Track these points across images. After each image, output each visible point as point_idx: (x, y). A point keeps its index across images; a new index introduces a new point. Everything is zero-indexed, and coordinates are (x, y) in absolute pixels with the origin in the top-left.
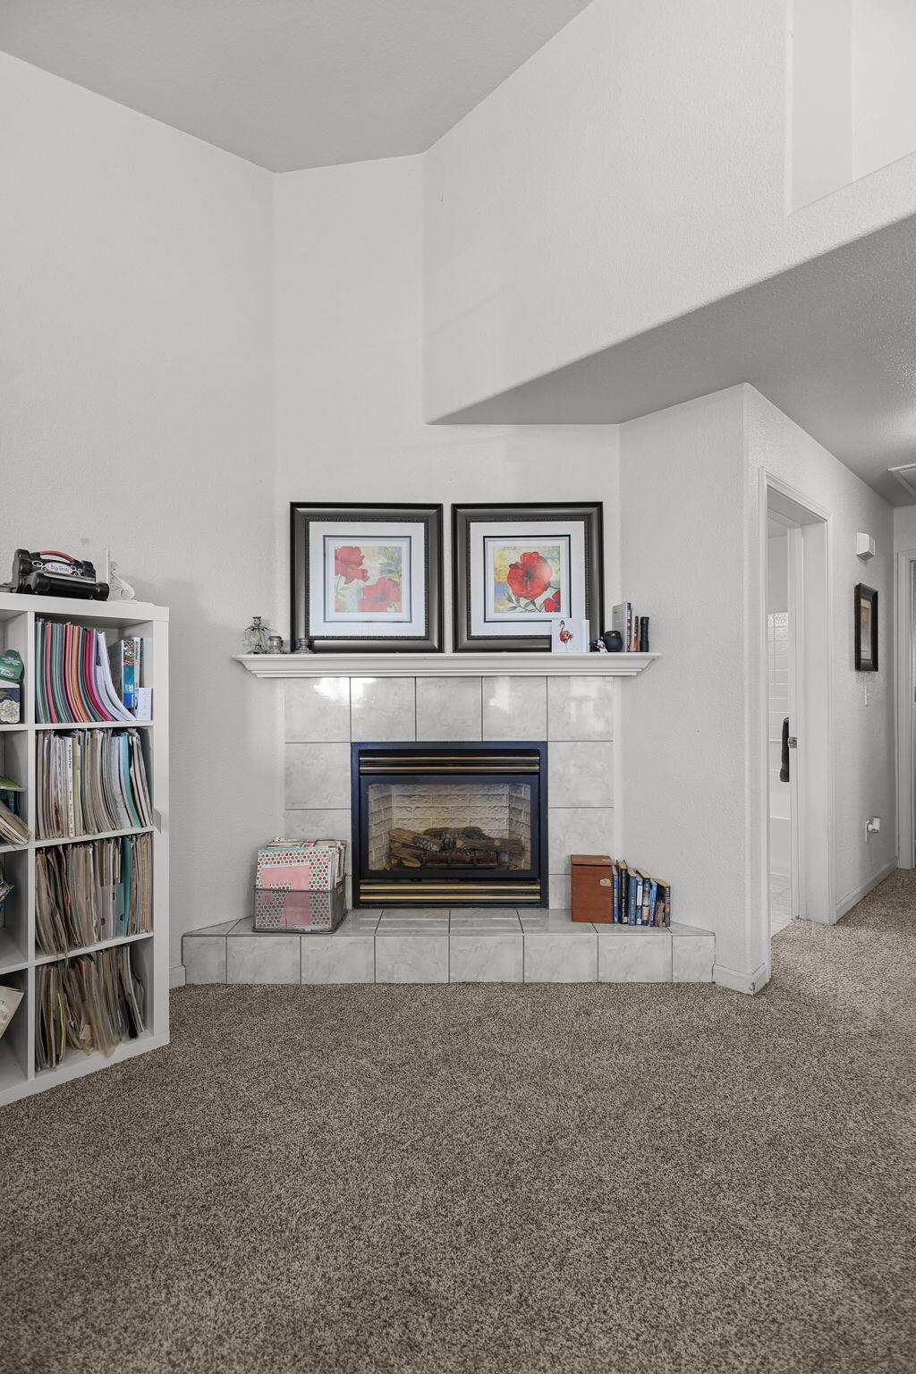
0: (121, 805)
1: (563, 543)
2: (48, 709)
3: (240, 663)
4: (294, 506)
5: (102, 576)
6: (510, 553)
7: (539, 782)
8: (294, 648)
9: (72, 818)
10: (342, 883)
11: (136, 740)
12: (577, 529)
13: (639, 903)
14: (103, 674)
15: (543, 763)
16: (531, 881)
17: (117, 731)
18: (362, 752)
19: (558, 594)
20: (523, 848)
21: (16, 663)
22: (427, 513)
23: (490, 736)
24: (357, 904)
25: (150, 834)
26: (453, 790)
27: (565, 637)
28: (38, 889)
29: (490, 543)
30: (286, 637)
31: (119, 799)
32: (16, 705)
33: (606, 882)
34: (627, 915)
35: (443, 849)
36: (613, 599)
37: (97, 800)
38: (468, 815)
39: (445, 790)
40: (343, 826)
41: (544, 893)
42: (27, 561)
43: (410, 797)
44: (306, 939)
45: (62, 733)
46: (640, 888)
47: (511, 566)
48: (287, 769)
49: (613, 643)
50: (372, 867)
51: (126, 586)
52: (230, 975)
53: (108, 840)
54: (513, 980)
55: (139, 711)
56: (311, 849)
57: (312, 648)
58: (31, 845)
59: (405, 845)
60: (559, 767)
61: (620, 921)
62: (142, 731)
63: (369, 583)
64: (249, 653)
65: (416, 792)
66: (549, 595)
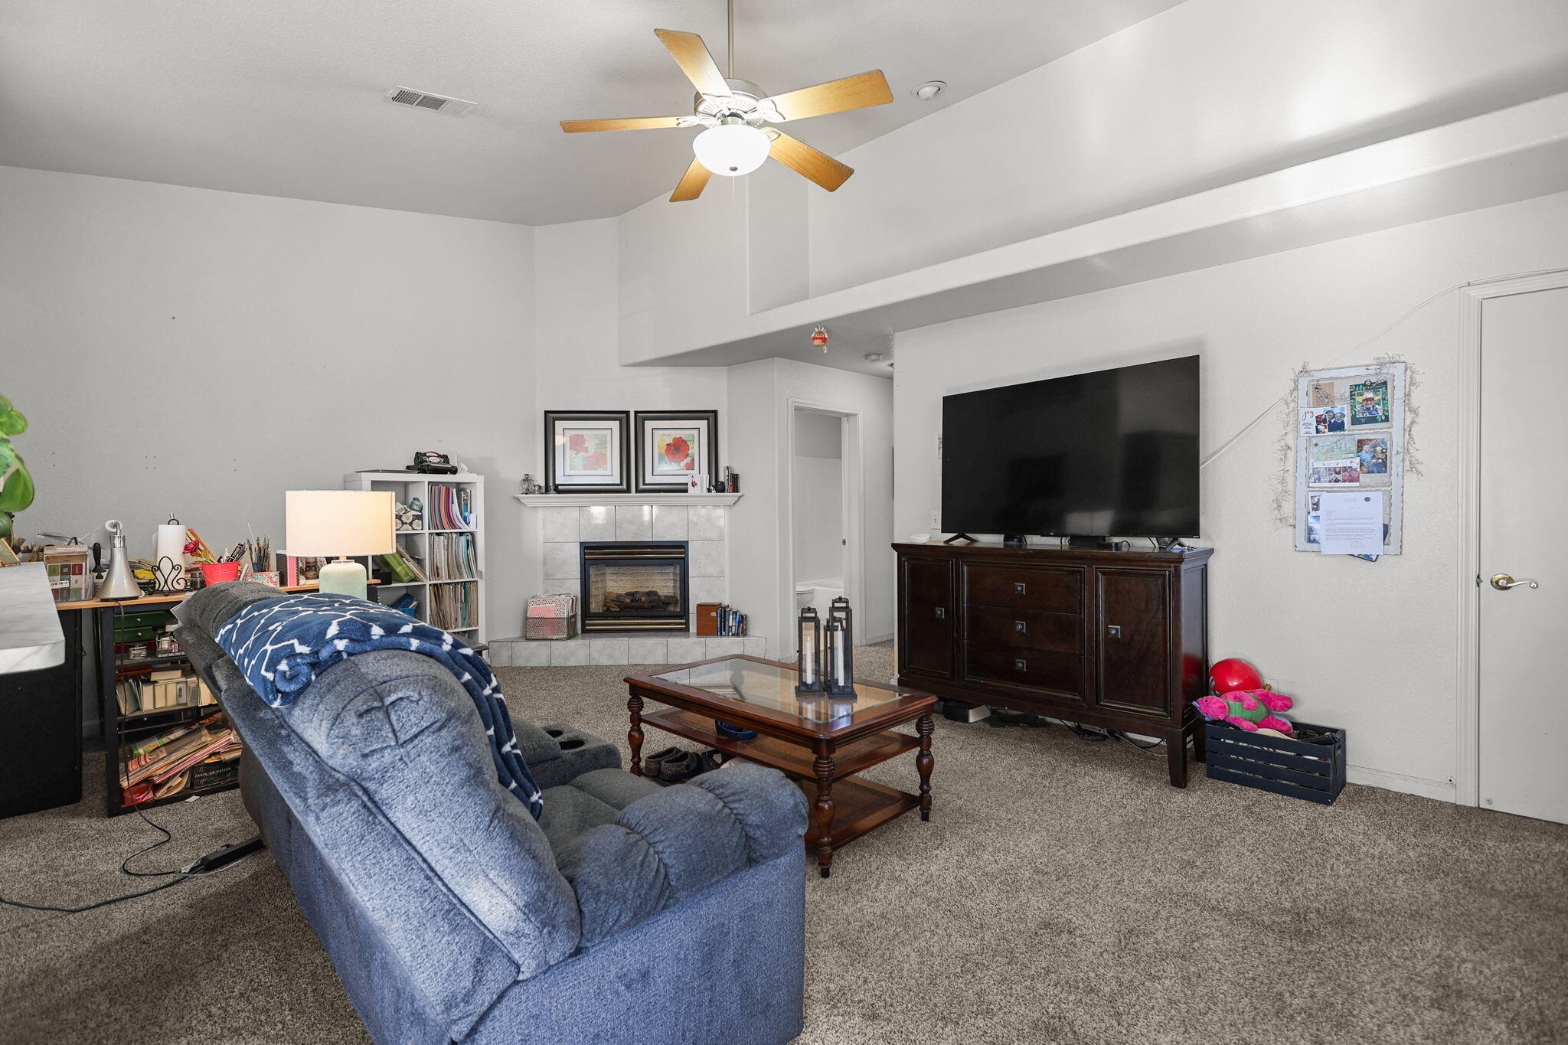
0: (463, 567)
1: (695, 432)
2: (433, 524)
3: (518, 499)
4: (546, 412)
5: (453, 462)
6: (667, 437)
7: (683, 564)
8: (547, 491)
9: (444, 572)
10: (574, 616)
11: (470, 538)
12: (703, 425)
13: (730, 625)
14: (455, 508)
15: (686, 553)
16: (681, 617)
17: (461, 534)
18: (586, 547)
19: (693, 460)
20: (677, 600)
21: (419, 504)
22: (622, 416)
23: (657, 538)
24: (584, 631)
25: (477, 581)
26: (642, 569)
27: (694, 484)
28: (430, 602)
29: (655, 432)
30: (542, 484)
31: (462, 565)
32: (420, 522)
33: (714, 614)
34: (724, 631)
35: (632, 601)
36: (723, 463)
37: (454, 566)
38: (650, 584)
39: (636, 570)
40: (576, 588)
41: (687, 624)
42: (420, 457)
43: (616, 574)
44: (553, 643)
45: (438, 534)
46: (731, 617)
47: (667, 445)
48: (544, 557)
49: (720, 488)
50: (592, 611)
51: (464, 466)
52: (514, 662)
53: (458, 583)
54: (663, 663)
55: (471, 525)
56: (557, 597)
57: (558, 492)
58: (428, 583)
59: (612, 600)
60: (695, 556)
61: (721, 634)
62: (472, 534)
63: (588, 455)
64: (523, 494)
65: (620, 571)
66: (688, 460)
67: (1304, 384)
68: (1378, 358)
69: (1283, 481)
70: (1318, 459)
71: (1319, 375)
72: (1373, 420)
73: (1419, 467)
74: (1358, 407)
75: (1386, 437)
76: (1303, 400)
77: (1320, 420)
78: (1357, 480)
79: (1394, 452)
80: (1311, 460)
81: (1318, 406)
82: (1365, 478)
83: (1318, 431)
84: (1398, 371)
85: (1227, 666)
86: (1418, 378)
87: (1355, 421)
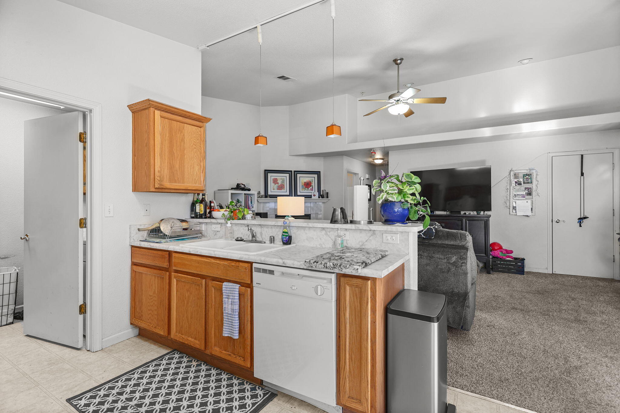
1: (313, 178)
4: (265, 170)
6: (305, 180)
8: (265, 197)
12: (316, 176)
14: (249, 202)
15: (310, 217)
19: (313, 187)
22: (289, 172)
27: (314, 195)
29: (301, 178)
30: (264, 195)
36: (322, 189)
42: (238, 185)
47: (304, 182)
49: (322, 196)
55: (254, 208)
57: (269, 197)
63: (279, 185)
66: (311, 187)
67: (512, 173)
68: (529, 168)
69: (507, 197)
70: (515, 192)
71: (516, 171)
72: (528, 183)
73: (539, 194)
74: (525, 180)
75: (531, 187)
76: (512, 178)
77: (516, 182)
78: (524, 197)
79: (533, 191)
80: (514, 192)
81: (515, 179)
82: (527, 197)
83: (516, 185)
84: (534, 171)
85: (494, 244)
86: (538, 173)
87: (524, 183)
